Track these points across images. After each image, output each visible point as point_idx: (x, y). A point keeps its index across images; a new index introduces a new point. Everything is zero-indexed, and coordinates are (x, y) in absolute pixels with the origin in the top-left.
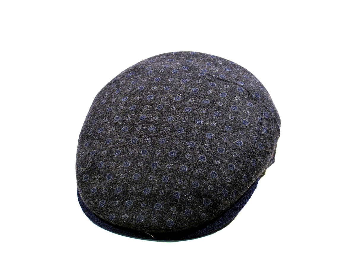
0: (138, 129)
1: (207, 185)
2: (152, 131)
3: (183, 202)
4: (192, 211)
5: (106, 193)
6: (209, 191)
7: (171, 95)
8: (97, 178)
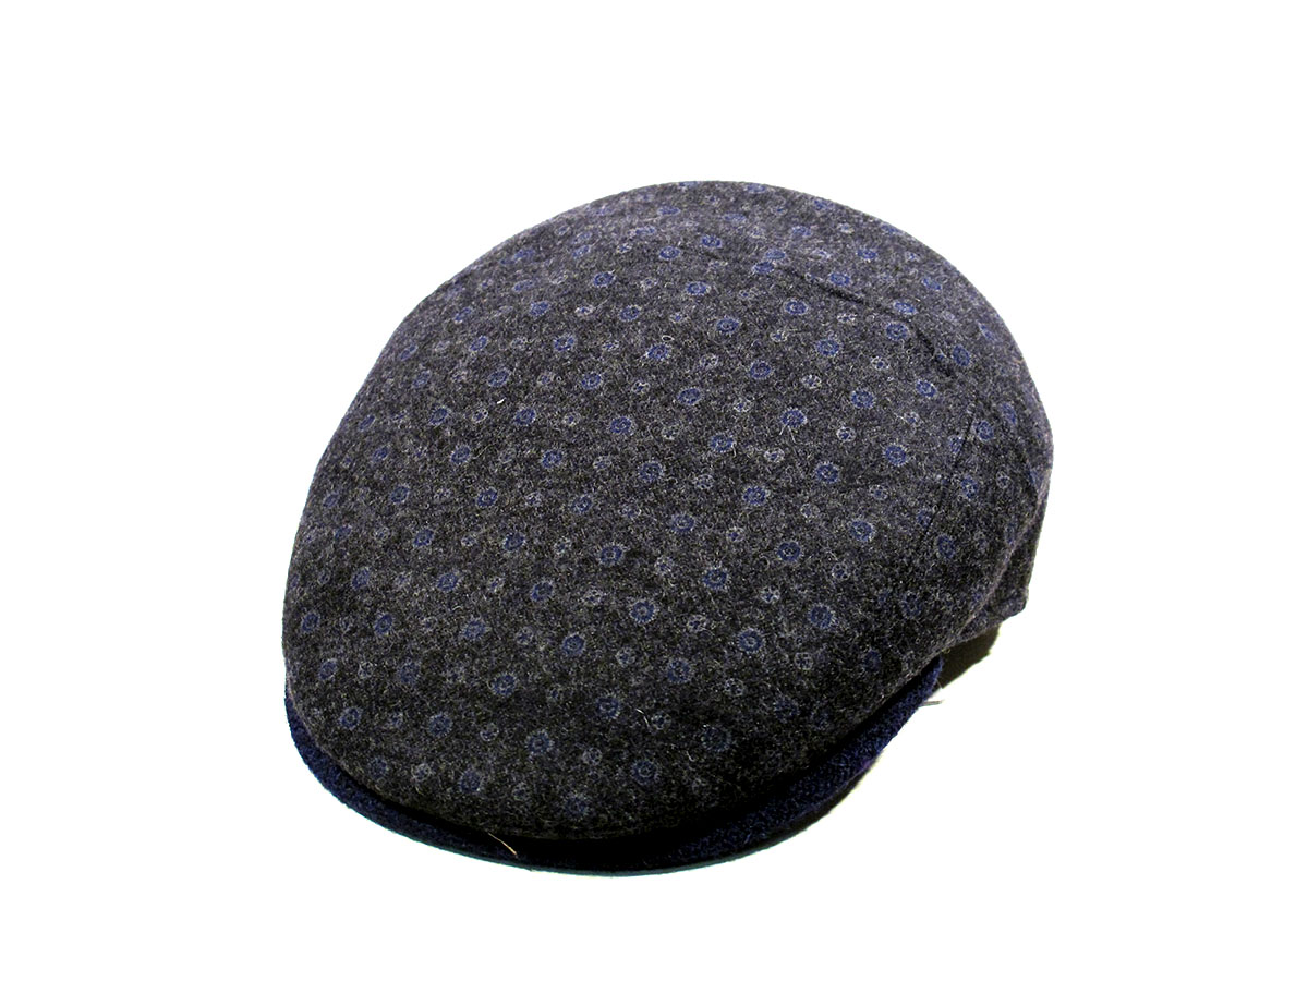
0: (505, 458)
1: (721, 677)
2: (550, 466)
3: (627, 735)
4: (658, 766)
5: (367, 684)
6: (728, 700)
7: (638, 339)
8: (346, 624)
